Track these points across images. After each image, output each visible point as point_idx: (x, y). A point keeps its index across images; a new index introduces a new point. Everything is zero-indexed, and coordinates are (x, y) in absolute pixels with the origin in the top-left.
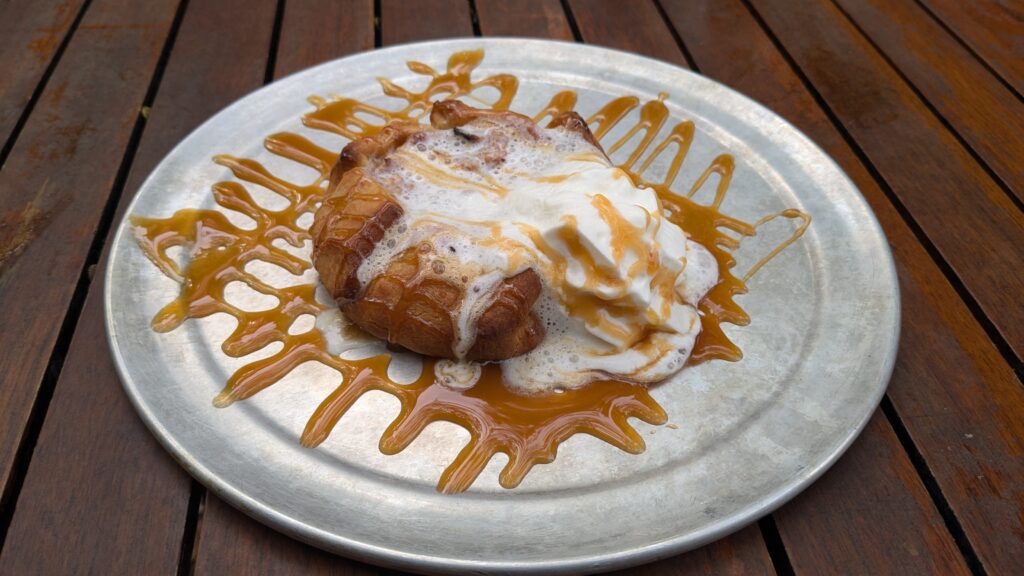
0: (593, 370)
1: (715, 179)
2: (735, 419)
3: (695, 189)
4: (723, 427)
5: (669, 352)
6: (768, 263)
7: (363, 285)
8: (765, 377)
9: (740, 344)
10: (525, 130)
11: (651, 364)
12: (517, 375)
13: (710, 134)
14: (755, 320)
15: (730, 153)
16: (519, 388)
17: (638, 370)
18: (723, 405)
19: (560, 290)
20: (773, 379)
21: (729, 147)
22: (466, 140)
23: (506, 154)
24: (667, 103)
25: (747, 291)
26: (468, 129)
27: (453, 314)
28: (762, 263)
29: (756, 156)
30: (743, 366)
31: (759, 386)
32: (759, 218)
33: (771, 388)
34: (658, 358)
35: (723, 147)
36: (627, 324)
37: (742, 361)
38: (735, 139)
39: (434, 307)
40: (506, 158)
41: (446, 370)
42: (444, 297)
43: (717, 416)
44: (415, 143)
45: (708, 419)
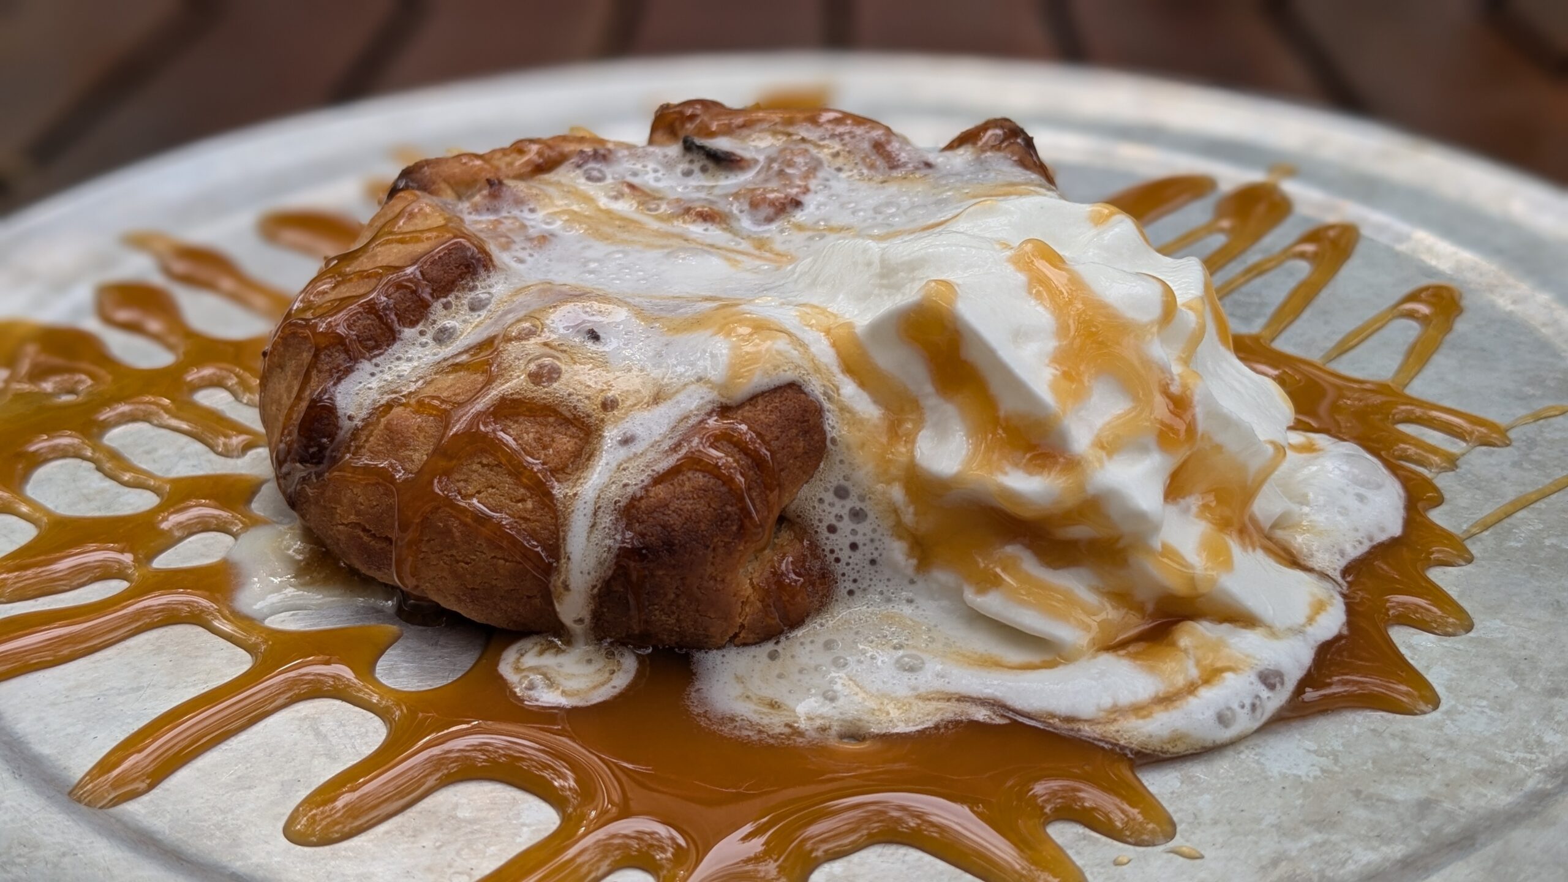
0: (962, 699)
1: (1406, 332)
2: (1398, 851)
3: (1343, 348)
4: (1351, 867)
5: (1228, 675)
6: (1542, 505)
7: (346, 424)
8: (1508, 757)
9: (1436, 678)
10: (866, 145)
11: (1166, 700)
12: (736, 690)
13: (1401, 247)
14: (1486, 626)
15: (1452, 284)
16: (732, 719)
17: (1117, 712)
18: (1361, 813)
19: (897, 493)
20: (1531, 763)
21: (1449, 272)
22: (710, 165)
23: (806, 190)
24: (1290, 187)
25: (1470, 560)
26: (722, 144)
27: (559, 490)
28: (1523, 503)
29: (1524, 288)
30: (1438, 726)
31: (1483, 777)
32: (1521, 412)
33: (1521, 782)
34: (1191, 689)
35: (1430, 272)
36: (1096, 590)
37: (1435, 715)
38: (1467, 256)
39: (517, 470)
40: (805, 199)
41: (530, 660)
42: (545, 448)
43: (1335, 838)
44: (579, 166)
45: (1305, 843)
